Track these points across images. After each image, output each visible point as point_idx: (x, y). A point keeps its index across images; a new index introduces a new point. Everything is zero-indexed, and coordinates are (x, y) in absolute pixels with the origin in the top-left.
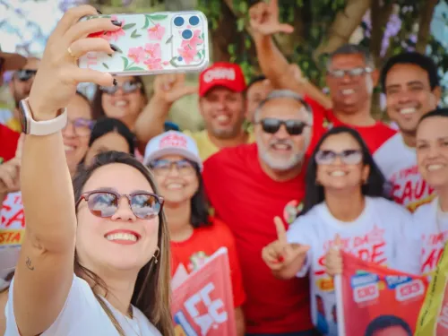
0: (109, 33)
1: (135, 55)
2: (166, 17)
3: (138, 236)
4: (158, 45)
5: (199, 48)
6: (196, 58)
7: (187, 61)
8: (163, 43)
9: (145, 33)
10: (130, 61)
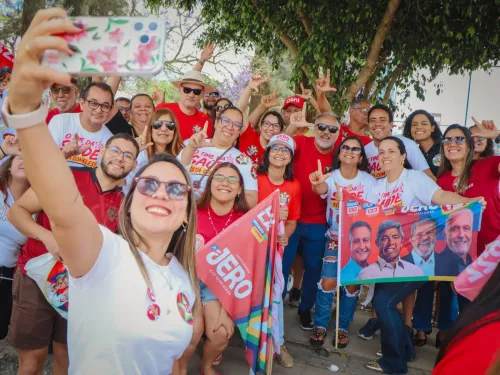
0: (73, 34)
1: (92, 57)
2: (127, 21)
3: (169, 212)
4: (115, 48)
5: (154, 53)
6: (150, 62)
7: (141, 65)
8: (120, 46)
9: (105, 37)
10: (88, 62)
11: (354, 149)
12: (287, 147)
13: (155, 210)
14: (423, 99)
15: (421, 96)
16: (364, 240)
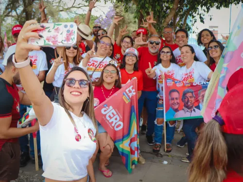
0: (40, 30)
1: (48, 39)
2: (61, 24)
3: (81, 93)
4: (57, 35)
5: (72, 37)
6: (71, 41)
7: (67, 41)
8: (59, 34)
9: (53, 31)
10: (47, 41)
11: (168, 52)
12: (134, 55)
13: (74, 93)
14: (204, 23)
15: (202, 21)
16: (176, 99)
